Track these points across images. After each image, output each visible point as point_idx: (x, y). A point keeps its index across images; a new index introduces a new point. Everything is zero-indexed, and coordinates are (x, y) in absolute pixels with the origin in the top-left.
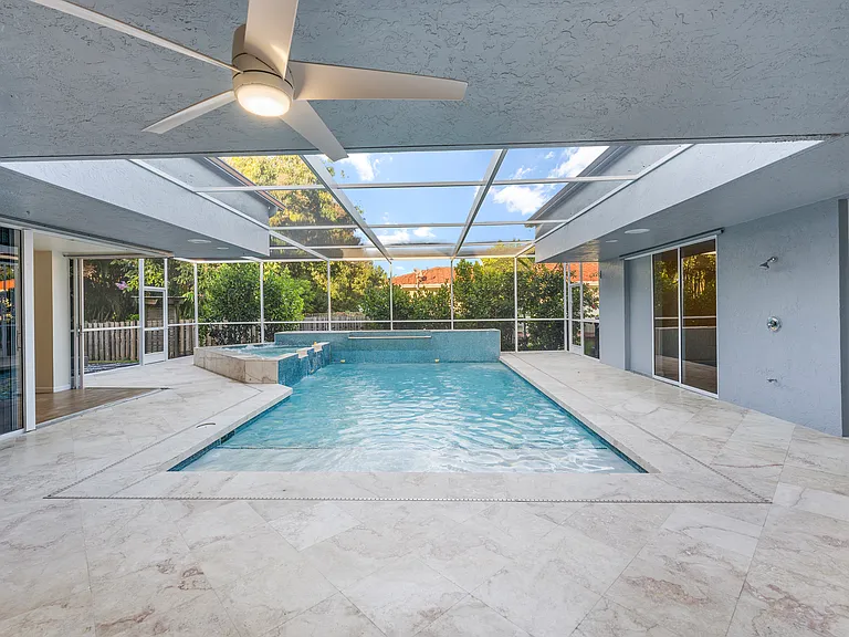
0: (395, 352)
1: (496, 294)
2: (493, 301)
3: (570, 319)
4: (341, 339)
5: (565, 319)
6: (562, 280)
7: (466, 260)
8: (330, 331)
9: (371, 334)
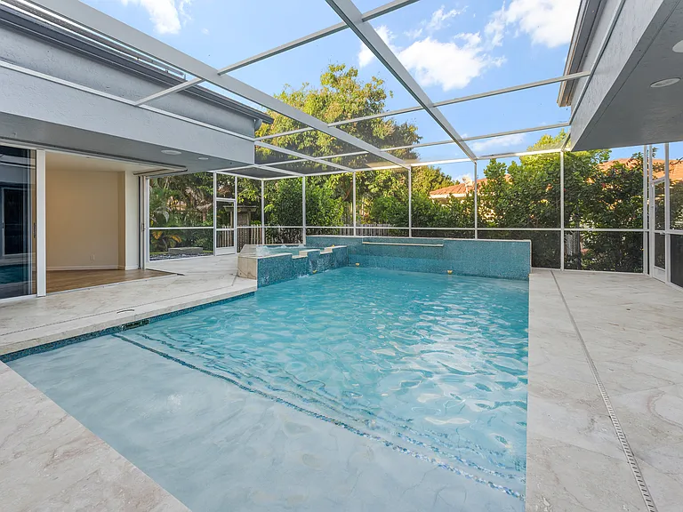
0: (405, 260)
1: (536, 198)
2: (532, 205)
3: (653, 231)
4: (356, 243)
5: (645, 230)
6: (640, 177)
7: (498, 161)
8: (355, 236)
9: (387, 241)
